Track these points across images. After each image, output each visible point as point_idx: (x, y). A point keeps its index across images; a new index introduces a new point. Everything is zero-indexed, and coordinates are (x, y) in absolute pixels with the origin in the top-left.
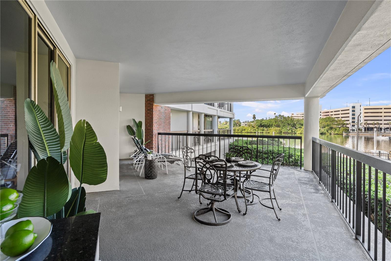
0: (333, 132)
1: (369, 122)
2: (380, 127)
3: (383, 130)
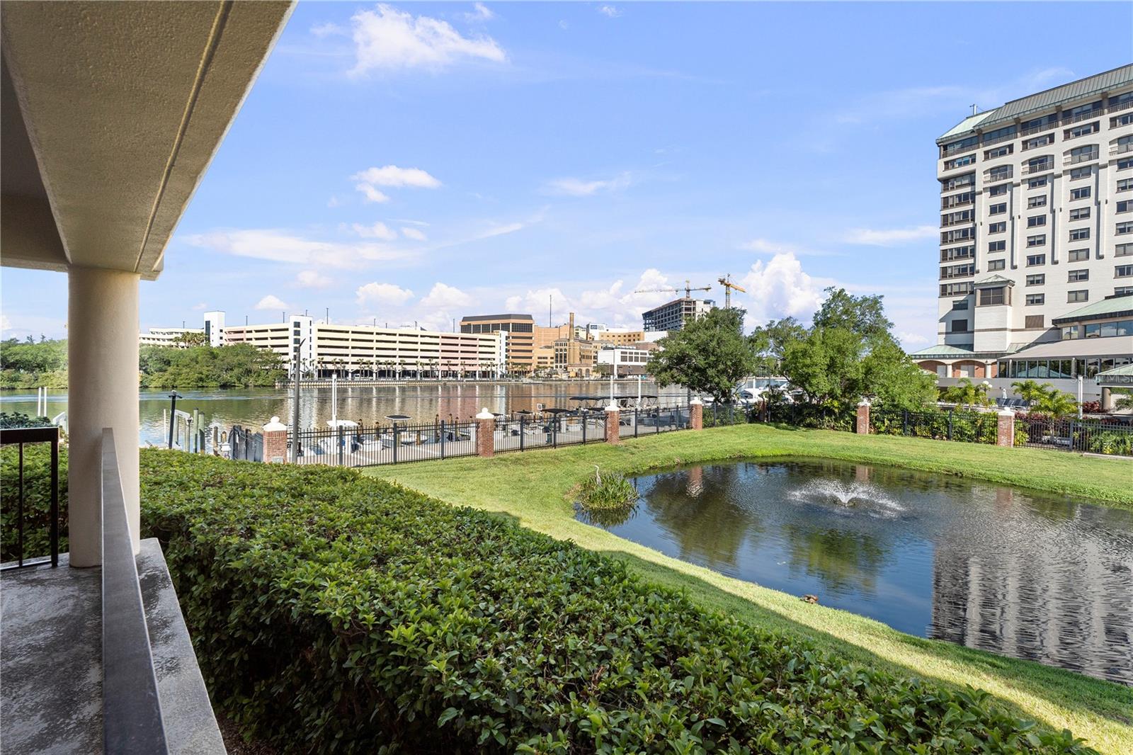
0: (251, 381)
1: (327, 359)
2: (346, 369)
3: (350, 375)
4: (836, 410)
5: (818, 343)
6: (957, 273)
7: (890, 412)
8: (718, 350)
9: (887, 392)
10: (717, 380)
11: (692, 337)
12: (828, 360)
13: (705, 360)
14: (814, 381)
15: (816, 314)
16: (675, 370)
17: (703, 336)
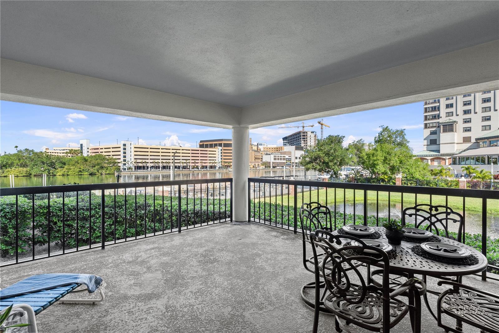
0: (104, 172)
2: (147, 165)
3: (149, 168)
4: (386, 180)
5: (379, 150)
6: (431, 118)
7: (410, 180)
8: (334, 154)
9: (409, 172)
10: (333, 167)
11: (322, 148)
12: (384, 157)
13: (328, 158)
14: (378, 167)
15: (375, 138)
16: (314, 163)
17: (327, 148)
